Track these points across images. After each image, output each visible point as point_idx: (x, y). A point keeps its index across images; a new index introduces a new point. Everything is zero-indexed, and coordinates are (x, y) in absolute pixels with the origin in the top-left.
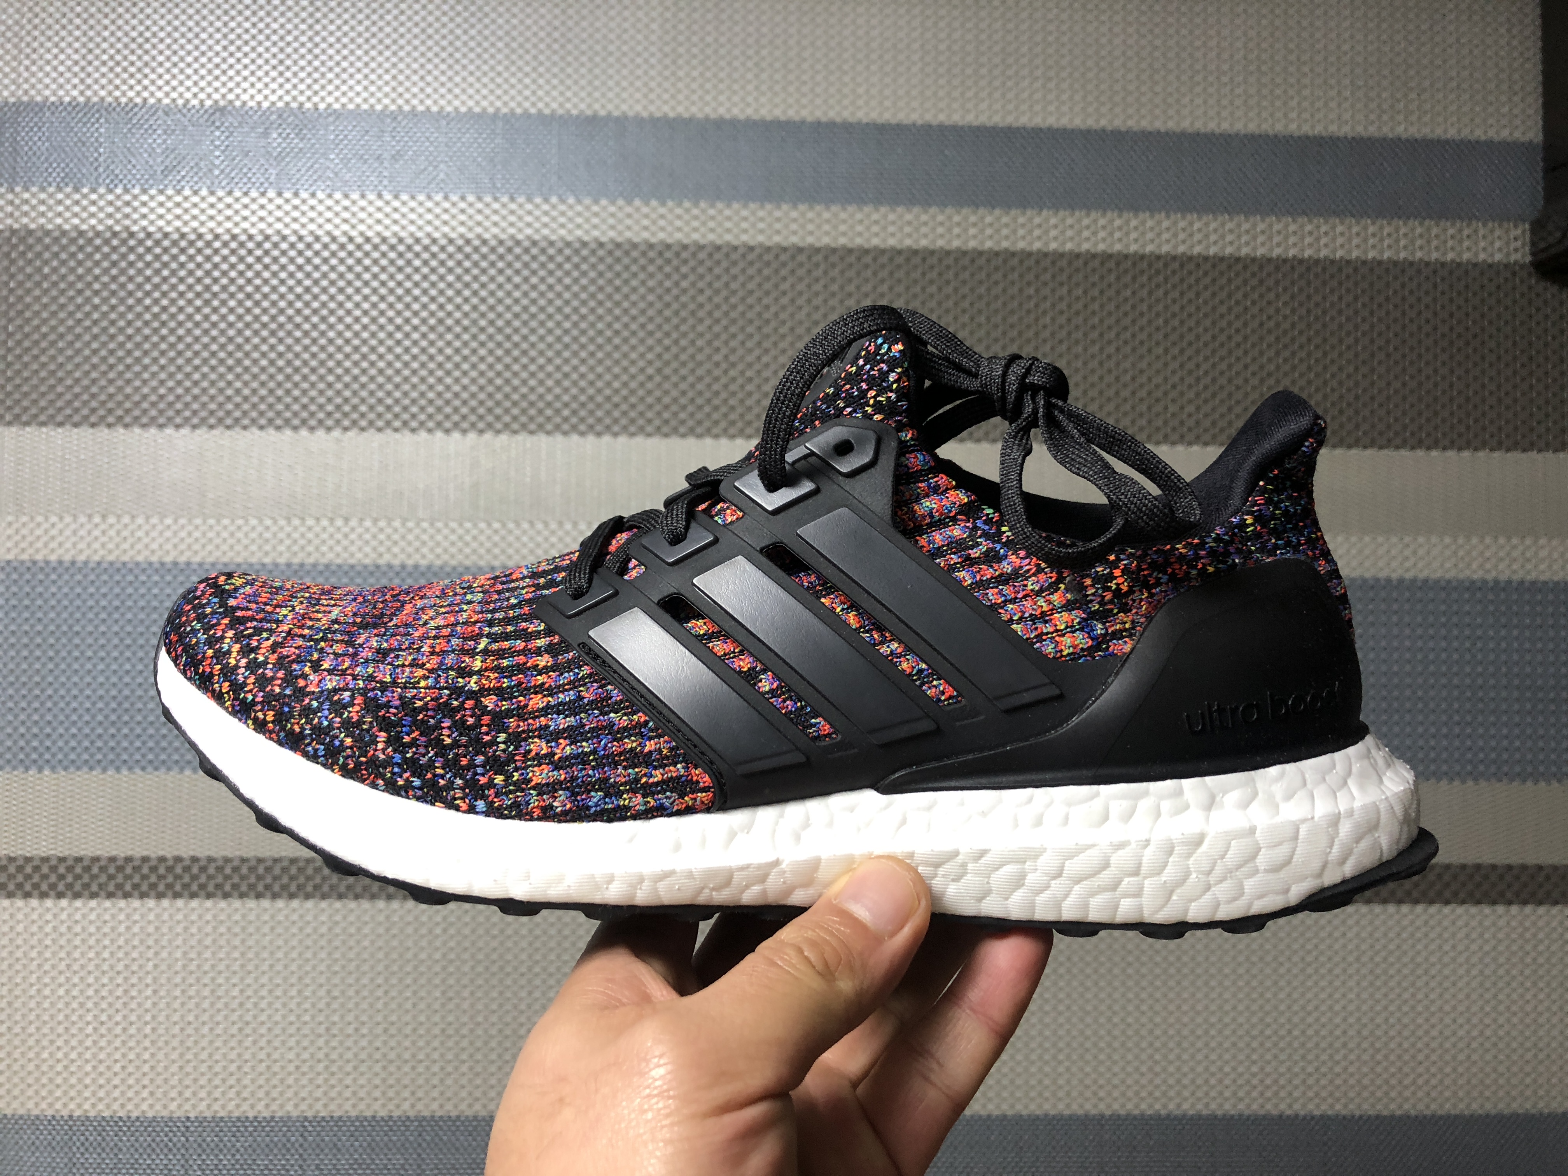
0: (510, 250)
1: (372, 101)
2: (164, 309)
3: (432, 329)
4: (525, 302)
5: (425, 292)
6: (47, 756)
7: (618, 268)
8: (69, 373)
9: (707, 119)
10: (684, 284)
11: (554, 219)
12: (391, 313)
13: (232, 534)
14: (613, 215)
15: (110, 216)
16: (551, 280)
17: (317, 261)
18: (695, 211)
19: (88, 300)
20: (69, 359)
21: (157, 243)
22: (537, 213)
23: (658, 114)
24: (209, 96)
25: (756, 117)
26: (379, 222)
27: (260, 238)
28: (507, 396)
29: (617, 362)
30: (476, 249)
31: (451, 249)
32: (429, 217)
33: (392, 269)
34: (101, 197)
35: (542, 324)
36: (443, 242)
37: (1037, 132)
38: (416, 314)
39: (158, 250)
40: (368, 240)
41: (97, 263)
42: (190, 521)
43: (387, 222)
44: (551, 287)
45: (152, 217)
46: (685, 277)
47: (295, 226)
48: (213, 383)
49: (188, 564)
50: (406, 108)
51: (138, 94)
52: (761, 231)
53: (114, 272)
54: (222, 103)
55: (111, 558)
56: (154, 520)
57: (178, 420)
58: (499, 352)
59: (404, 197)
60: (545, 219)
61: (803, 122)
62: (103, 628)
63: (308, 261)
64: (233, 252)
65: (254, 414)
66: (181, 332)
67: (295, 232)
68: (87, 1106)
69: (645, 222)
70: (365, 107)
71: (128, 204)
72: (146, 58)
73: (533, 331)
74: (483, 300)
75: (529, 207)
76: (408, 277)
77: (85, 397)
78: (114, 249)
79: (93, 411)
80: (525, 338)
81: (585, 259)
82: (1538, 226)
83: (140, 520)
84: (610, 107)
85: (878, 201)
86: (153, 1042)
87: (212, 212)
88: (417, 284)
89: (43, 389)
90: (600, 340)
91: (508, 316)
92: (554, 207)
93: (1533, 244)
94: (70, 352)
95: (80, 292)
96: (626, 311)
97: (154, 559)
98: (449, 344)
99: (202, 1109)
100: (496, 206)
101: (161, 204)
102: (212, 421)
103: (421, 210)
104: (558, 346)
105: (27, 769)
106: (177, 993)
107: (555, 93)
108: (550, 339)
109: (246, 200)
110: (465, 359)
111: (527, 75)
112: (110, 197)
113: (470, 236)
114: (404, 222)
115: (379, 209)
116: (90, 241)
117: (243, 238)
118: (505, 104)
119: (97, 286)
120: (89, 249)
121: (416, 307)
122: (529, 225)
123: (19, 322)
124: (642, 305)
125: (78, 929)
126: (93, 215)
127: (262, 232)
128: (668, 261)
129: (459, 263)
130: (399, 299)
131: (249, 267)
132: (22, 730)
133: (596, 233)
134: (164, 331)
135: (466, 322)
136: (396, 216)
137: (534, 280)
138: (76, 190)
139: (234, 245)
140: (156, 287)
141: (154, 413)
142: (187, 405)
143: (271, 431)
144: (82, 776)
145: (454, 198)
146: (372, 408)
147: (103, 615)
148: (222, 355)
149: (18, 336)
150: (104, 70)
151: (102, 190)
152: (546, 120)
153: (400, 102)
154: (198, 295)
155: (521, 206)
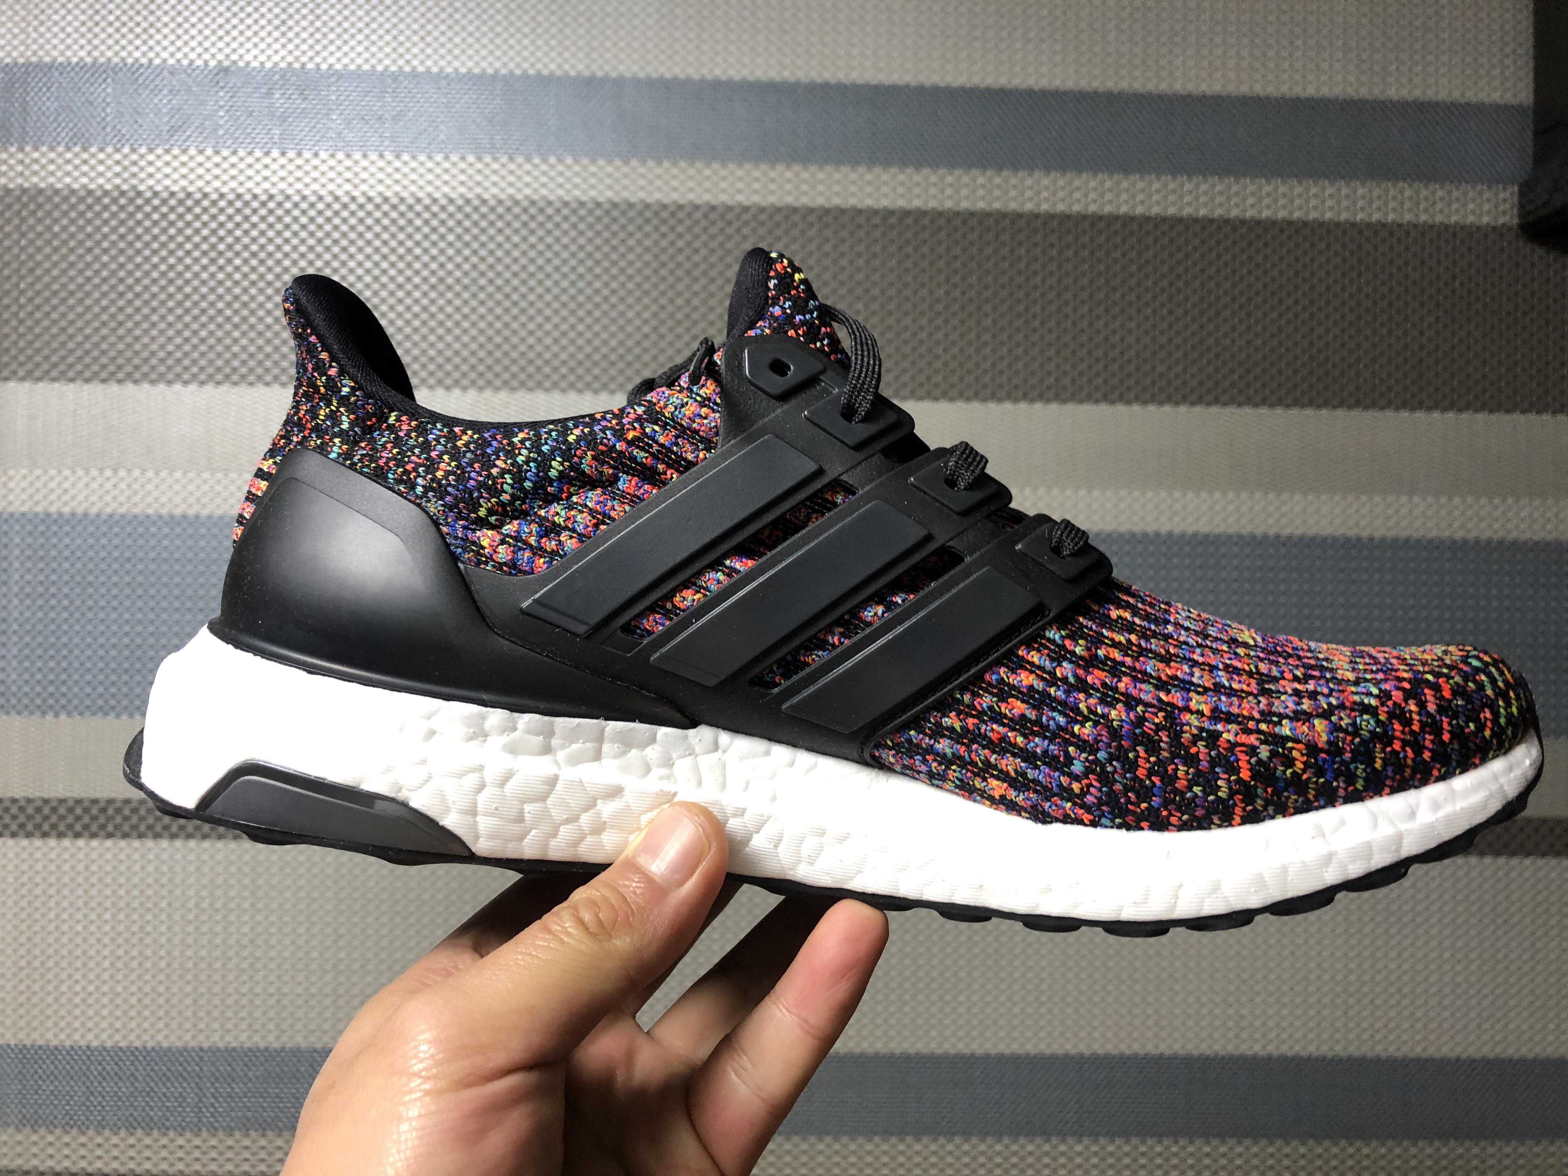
0: (509, 209)
1: (373, 61)
2: (171, 267)
3: (433, 287)
4: (524, 261)
5: (426, 251)
6: (63, 702)
7: (615, 227)
8: (80, 330)
9: (703, 81)
10: (680, 244)
11: (552, 179)
12: (393, 272)
14: (609, 175)
16: (549, 240)
17: (320, 220)
18: (692, 172)
19: (97, 258)
20: (80, 315)
21: (164, 202)
22: (536, 173)
23: (655, 76)
24: (213, 56)
25: (751, 79)
26: (381, 181)
27: (264, 198)
28: (506, 354)
29: (614, 321)
30: (476, 209)
31: (451, 209)
32: (430, 177)
33: (393, 229)
34: (109, 156)
35: (540, 282)
36: (444, 202)
37: (1030, 93)
38: (417, 272)
39: (165, 209)
40: (370, 199)
41: (106, 222)
42: (198, 475)
43: (389, 182)
44: (549, 247)
45: (159, 176)
46: (680, 236)
47: (299, 186)
48: (219, 340)
49: (197, 517)
50: (407, 69)
51: (144, 54)
52: (756, 192)
53: (122, 230)
54: (226, 63)
55: (122, 510)
56: (164, 474)
57: (186, 376)
58: (499, 311)
59: (406, 157)
60: (544, 179)
61: (798, 84)
62: (115, 579)
63: (312, 220)
64: (238, 211)
65: (260, 371)
66: (188, 290)
67: (298, 191)
68: (104, 1036)
69: (642, 182)
70: (366, 67)
71: (135, 163)
72: (152, 19)
73: (532, 289)
74: (483, 259)
75: (528, 167)
76: (410, 236)
77: (95, 353)
78: (122, 208)
79: (104, 367)
80: (524, 296)
81: (582, 219)
82: (1526, 189)
83: (150, 474)
84: (607, 68)
85: (871, 162)
86: (168, 976)
87: (217, 171)
88: (418, 244)
89: (54, 345)
90: (597, 299)
91: (507, 275)
92: (552, 167)
93: (1522, 206)
94: (80, 309)
95: (89, 250)
96: (622, 271)
97: (164, 511)
98: (449, 302)
99: (217, 1040)
100: (496, 166)
101: (167, 164)
102: (219, 377)
103: (422, 170)
104: (556, 305)
105: (44, 713)
106: (190, 929)
107: (553, 54)
108: (548, 298)
109: (250, 160)
110: (465, 317)
111: (525, 36)
112: (118, 157)
113: (470, 196)
114: (406, 182)
115: (381, 169)
116: (98, 200)
117: (248, 197)
118: (505, 65)
119: (105, 244)
120: (98, 208)
121: (417, 265)
122: (527, 185)
123: (30, 279)
124: (638, 264)
125: (94, 868)
126: (101, 174)
127: (266, 191)
128: (664, 221)
129: (459, 223)
130: (401, 257)
131: (254, 226)
132: (39, 676)
133: (593, 193)
134: (172, 289)
135: (466, 281)
136: (398, 176)
137: (533, 240)
138: (85, 149)
139: (238, 204)
140: (163, 245)
141: (162, 369)
142: (194, 362)
143: (276, 387)
144: (97, 721)
145: (454, 158)
147: (116, 566)
148: (228, 312)
149: (30, 294)
150: (110, 30)
151: (109, 150)
152: (545, 81)
153: (401, 62)
154: (205, 253)
155: (520, 166)
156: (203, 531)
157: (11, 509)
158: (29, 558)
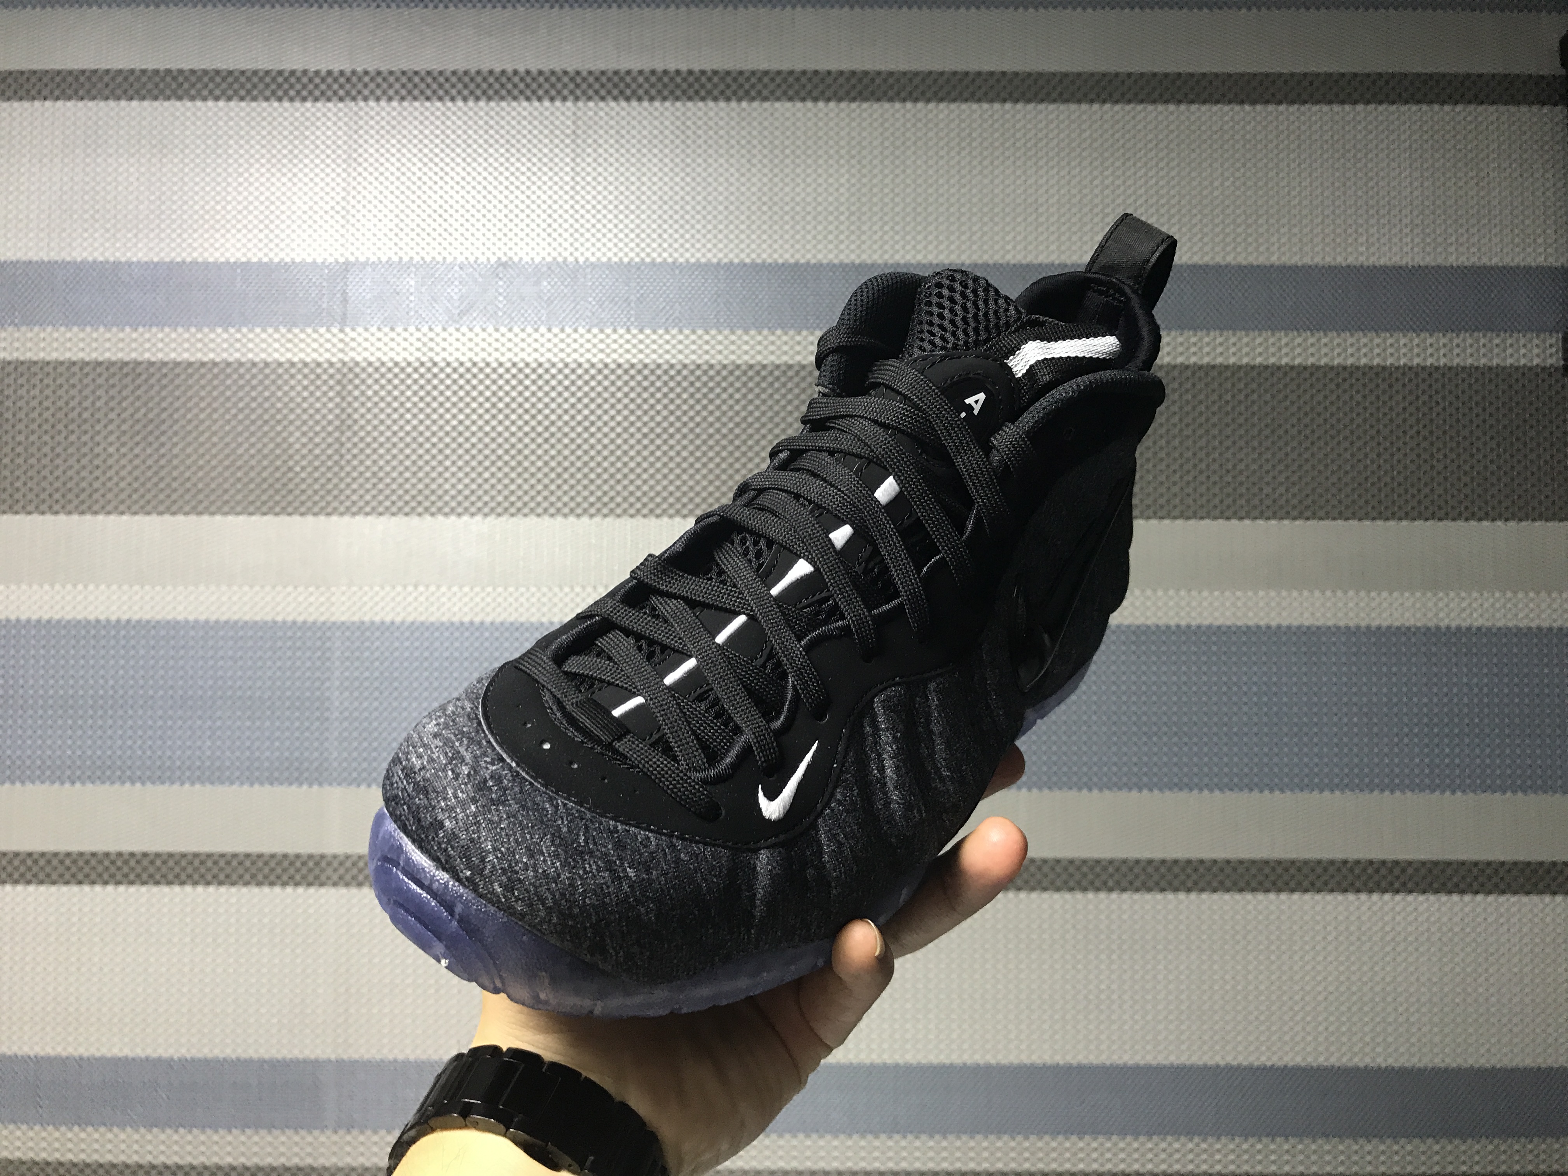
0: (731, 372)
1: (621, 254)
2: (461, 422)
3: (672, 436)
11: (765, 347)
13: (516, 600)
15: (418, 349)
17: (580, 383)
20: (388, 462)
21: (455, 370)
22: (752, 343)
23: (846, 261)
24: (494, 254)
26: (628, 351)
27: (534, 365)
30: (705, 372)
31: (685, 372)
33: (639, 389)
34: (412, 334)
36: (679, 367)
39: (455, 376)
40: (619, 366)
41: (409, 387)
42: (483, 589)
43: (634, 351)
47: (562, 355)
48: (499, 480)
49: (482, 623)
50: (648, 260)
53: (422, 393)
54: (504, 259)
55: (422, 619)
56: (455, 589)
60: (759, 348)
64: (514, 376)
65: (532, 505)
66: (474, 440)
67: (562, 360)
70: (615, 259)
71: (432, 340)
72: (445, 225)
75: (746, 338)
79: (407, 503)
83: (444, 589)
84: (809, 256)
89: (368, 486)
92: (765, 337)
94: (388, 457)
95: (395, 410)
97: (456, 619)
98: (685, 447)
100: (720, 338)
101: (458, 340)
103: (661, 342)
107: (765, 246)
109: (523, 335)
111: (742, 232)
113: (700, 362)
114: (648, 351)
115: (628, 341)
116: (403, 370)
117: (521, 365)
118: (726, 256)
119: (409, 405)
120: (402, 376)
122: (746, 353)
123: (349, 434)
126: (405, 349)
127: (536, 360)
131: (527, 388)
133: (798, 358)
134: (461, 440)
136: (642, 347)
137: (751, 396)
138: (392, 329)
139: (514, 371)
140: (454, 404)
141: (453, 504)
142: (479, 498)
143: (546, 518)
145: (687, 332)
146: (625, 499)
148: (507, 458)
150: (413, 235)
151: (412, 329)
152: (759, 268)
153: (643, 255)
154: (487, 411)
155: (740, 338)
156: (487, 634)
157: (333, 619)
158: (348, 658)
